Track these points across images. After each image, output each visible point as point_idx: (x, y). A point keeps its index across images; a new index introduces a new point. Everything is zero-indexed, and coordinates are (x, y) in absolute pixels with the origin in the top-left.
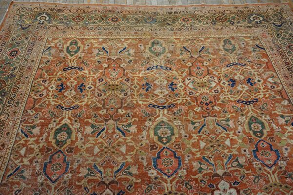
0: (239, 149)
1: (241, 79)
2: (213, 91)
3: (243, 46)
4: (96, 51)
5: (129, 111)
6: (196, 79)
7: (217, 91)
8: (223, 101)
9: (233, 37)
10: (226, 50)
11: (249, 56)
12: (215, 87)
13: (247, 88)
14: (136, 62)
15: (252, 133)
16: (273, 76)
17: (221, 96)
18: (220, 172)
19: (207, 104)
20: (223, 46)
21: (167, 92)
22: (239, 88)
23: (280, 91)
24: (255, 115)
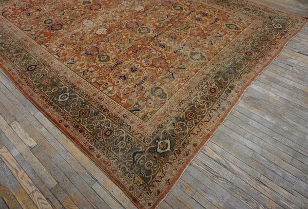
0: (106, 45)
1: (130, 75)
2: (140, 58)
3: (149, 101)
4: (221, 33)
5: (167, 27)
6: (155, 57)
7: (138, 59)
8: (130, 57)
9: (163, 103)
10: (157, 88)
11: (137, 96)
12: (141, 61)
13: (123, 73)
14: (196, 43)
15: (105, 54)
16: (110, 92)
17: (133, 59)
18: (109, 35)
19: (137, 51)
20: (163, 90)
21: (162, 42)
22: (127, 70)
23: (100, 85)
24: (108, 62)
